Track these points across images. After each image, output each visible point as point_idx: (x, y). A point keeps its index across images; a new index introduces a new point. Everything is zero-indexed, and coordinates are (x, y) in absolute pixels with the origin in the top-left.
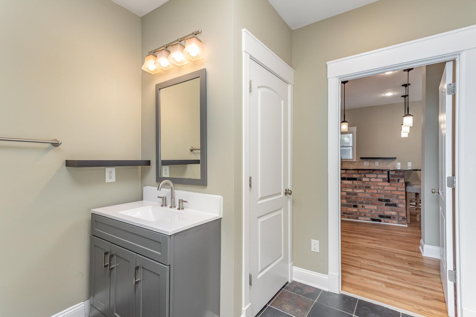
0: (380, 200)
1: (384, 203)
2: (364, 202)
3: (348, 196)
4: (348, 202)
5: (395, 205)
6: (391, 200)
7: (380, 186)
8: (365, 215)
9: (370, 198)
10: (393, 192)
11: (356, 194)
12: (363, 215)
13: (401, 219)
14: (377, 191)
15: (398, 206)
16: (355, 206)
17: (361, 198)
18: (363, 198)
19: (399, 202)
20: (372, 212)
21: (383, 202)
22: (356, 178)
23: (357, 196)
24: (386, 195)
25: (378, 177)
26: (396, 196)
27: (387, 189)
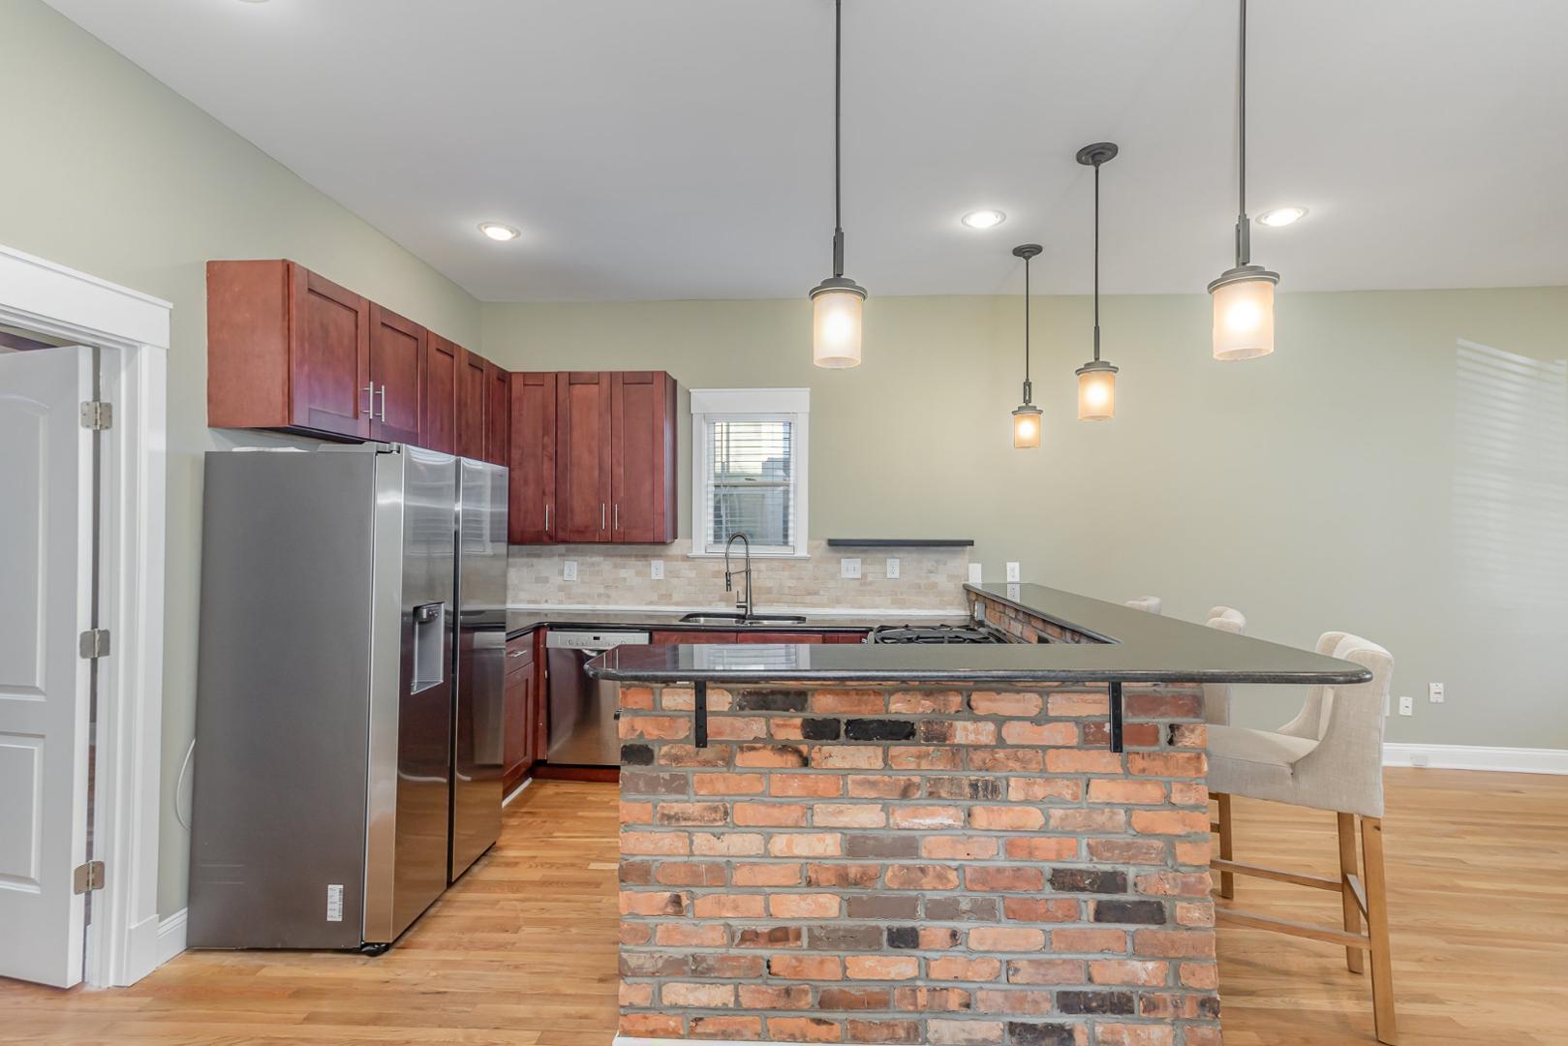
0: (1064, 880)
1: (1089, 901)
2: (965, 905)
3: (854, 867)
4: (853, 907)
5: (1153, 912)
6: (1131, 872)
7: (1064, 776)
8: (968, 1006)
9: (999, 870)
10: (1141, 819)
11: (907, 846)
12: (954, 1001)
13: (1189, 1011)
14: (1048, 818)
15: (1173, 918)
16: (904, 939)
17: (941, 877)
18: (952, 876)
19: (1176, 892)
20: (1017, 970)
21: (1082, 896)
22: (911, 719)
23: (918, 862)
24: (1103, 838)
25: (1052, 713)
26: (1157, 843)
27: (1103, 798)
